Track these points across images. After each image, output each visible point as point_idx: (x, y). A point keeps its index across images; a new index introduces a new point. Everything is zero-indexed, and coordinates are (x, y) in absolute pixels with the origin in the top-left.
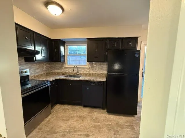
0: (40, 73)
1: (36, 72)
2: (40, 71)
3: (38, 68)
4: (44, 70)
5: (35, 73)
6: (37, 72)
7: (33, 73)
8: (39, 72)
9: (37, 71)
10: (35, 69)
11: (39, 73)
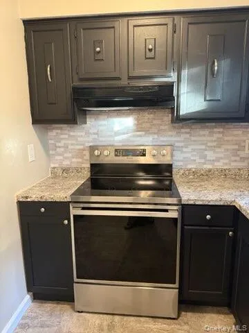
0: (219, 165)
1: (205, 157)
2: (222, 155)
3: (215, 144)
4: (242, 154)
5: (203, 161)
6: (208, 158)
7: (195, 160)
8: (218, 160)
9: (210, 155)
10: (203, 147)
11: (216, 164)
